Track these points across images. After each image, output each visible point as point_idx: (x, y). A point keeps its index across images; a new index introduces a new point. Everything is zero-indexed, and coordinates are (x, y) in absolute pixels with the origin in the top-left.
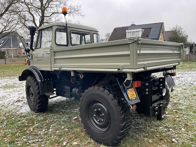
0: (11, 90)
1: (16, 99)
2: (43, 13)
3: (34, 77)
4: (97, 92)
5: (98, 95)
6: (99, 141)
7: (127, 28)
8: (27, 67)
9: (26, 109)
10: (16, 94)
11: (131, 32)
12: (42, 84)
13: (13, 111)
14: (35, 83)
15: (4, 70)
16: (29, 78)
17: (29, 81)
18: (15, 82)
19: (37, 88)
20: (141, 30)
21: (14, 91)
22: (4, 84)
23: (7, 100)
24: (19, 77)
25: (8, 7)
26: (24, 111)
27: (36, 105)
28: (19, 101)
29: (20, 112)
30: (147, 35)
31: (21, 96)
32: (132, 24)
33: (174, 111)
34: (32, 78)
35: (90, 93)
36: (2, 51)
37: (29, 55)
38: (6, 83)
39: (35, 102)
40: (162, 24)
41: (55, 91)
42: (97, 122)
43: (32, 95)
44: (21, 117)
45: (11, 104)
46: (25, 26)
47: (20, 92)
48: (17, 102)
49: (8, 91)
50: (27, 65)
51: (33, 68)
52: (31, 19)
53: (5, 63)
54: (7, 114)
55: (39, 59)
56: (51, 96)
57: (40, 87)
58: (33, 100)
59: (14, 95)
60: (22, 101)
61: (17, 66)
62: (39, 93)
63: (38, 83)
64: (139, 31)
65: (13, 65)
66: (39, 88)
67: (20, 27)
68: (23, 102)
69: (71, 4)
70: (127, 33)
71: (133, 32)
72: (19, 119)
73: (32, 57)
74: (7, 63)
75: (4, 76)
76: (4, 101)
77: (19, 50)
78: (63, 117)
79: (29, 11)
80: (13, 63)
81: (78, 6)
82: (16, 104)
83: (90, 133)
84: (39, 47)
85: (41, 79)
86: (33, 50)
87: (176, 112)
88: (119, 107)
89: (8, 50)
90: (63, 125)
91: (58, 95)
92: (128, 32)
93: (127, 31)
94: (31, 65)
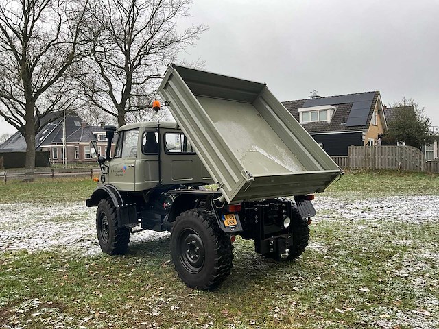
0: (69, 225)
1: (78, 237)
2: (129, 76)
3: (111, 201)
4: (191, 219)
5: (192, 222)
6: (192, 286)
7: (301, 104)
8: (101, 186)
9: (96, 250)
10: (78, 230)
11: (309, 112)
12: (121, 211)
13: (76, 253)
14: (112, 209)
15: (51, 190)
16: (102, 201)
17: (103, 207)
18: (73, 212)
19: (114, 217)
20: (329, 107)
21: (74, 226)
22: (55, 215)
23: (65, 239)
24: (87, 201)
25: (64, 69)
26: (93, 253)
27: (112, 243)
28: (83, 240)
29: (86, 254)
30: (344, 119)
31: (86, 233)
32: (312, 95)
33: (326, 257)
34: (107, 202)
35: (182, 220)
36: (44, 150)
37: (104, 168)
38: (58, 214)
39: (110, 239)
40: (376, 94)
41: (140, 222)
42: (191, 261)
43: (106, 229)
44: (88, 260)
45: (71, 243)
46: (94, 101)
47: (84, 228)
48: (80, 241)
49: (64, 225)
50: (100, 182)
51: (109, 187)
52: (106, 89)
53: (53, 176)
54: (68, 257)
55: (118, 174)
56: (133, 229)
57: (118, 215)
58: (106, 235)
59: (75, 232)
60: (89, 240)
61: (74, 183)
62: (116, 224)
63: (115, 209)
64: (325, 110)
65: (68, 180)
66: (116, 216)
67: (83, 102)
68: (90, 242)
69: (184, 59)
70: (301, 114)
71: (313, 112)
72: (86, 262)
73: (108, 171)
74: (56, 176)
75: (53, 201)
76: (60, 239)
77: (78, 149)
78: (150, 261)
79: (102, 74)
80: (66, 176)
81: (200, 62)
82: (79, 244)
83: (183, 276)
84: (119, 156)
85: (120, 203)
86: (110, 160)
87: (328, 258)
88: (214, 236)
89: (55, 148)
90: (148, 270)
91: (145, 227)
92: (303, 112)
93: (300, 110)
94: (107, 183)
